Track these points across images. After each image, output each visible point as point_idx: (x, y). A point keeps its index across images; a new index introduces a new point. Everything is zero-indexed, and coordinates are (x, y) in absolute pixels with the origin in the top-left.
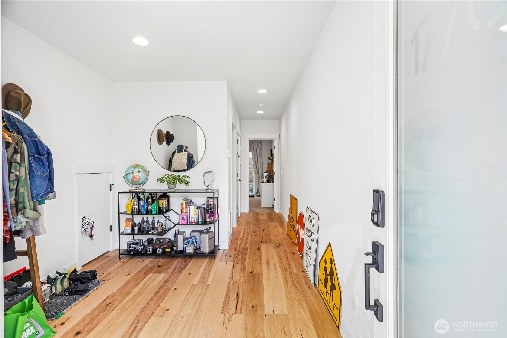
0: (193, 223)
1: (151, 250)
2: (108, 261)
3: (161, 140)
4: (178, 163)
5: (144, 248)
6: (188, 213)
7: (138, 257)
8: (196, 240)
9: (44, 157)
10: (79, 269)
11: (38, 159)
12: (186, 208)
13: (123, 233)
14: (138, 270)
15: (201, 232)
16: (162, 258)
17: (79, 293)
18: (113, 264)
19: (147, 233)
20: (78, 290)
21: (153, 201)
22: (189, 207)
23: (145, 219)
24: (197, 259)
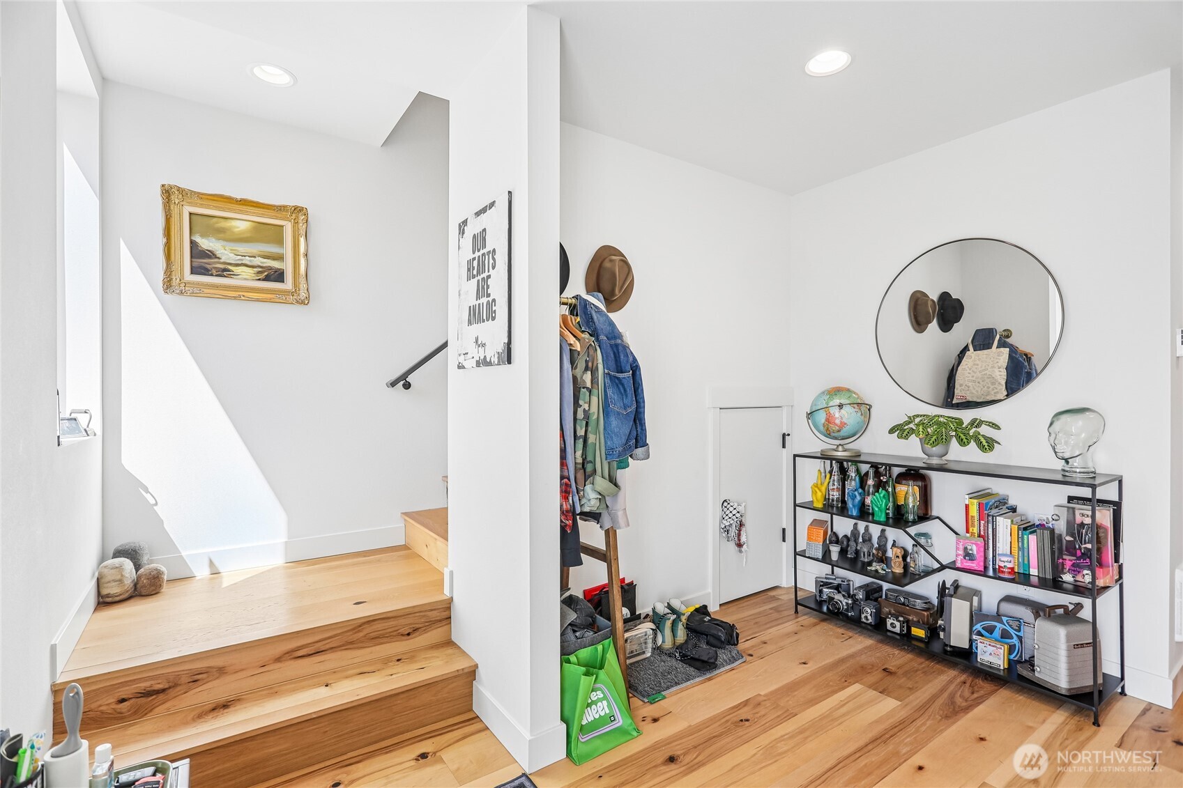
0: (1006, 576)
1: (871, 615)
2: (771, 609)
3: (921, 319)
4: (974, 381)
5: (853, 603)
6: (987, 539)
7: (838, 622)
8: (1019, 631)
9: (625, 375)
10: (713, 608)
11: (617, 381)
12: (982, 522)
13: (803, 554)
14: (831, 660)
15: (1040, 610)
16: (901, 650)
17: (698, 664)
18: (780, 621)
19: (863, 570)
20: (697, 657)
21: (880, 485)
22: (990, 518)
23: (862, 530)
24: (1021, 698)
